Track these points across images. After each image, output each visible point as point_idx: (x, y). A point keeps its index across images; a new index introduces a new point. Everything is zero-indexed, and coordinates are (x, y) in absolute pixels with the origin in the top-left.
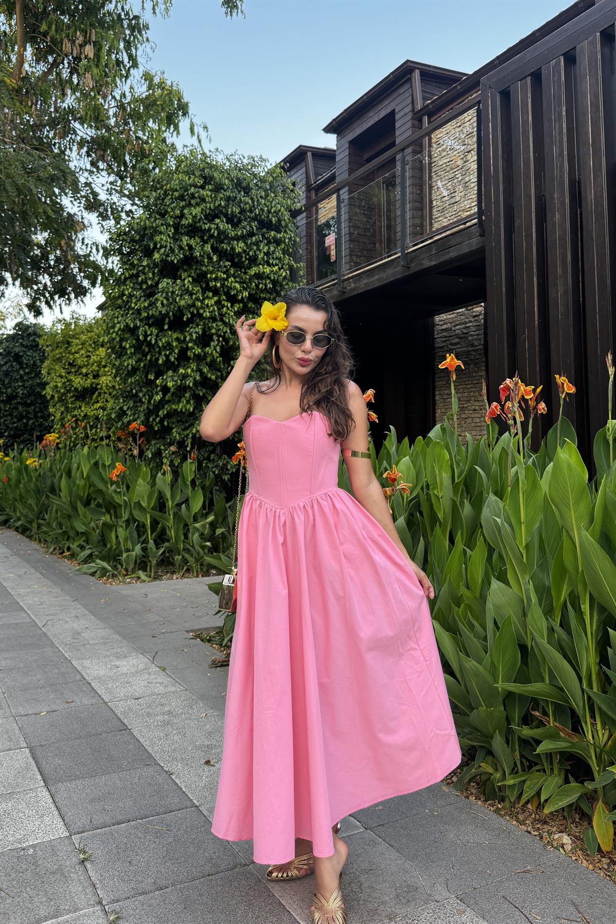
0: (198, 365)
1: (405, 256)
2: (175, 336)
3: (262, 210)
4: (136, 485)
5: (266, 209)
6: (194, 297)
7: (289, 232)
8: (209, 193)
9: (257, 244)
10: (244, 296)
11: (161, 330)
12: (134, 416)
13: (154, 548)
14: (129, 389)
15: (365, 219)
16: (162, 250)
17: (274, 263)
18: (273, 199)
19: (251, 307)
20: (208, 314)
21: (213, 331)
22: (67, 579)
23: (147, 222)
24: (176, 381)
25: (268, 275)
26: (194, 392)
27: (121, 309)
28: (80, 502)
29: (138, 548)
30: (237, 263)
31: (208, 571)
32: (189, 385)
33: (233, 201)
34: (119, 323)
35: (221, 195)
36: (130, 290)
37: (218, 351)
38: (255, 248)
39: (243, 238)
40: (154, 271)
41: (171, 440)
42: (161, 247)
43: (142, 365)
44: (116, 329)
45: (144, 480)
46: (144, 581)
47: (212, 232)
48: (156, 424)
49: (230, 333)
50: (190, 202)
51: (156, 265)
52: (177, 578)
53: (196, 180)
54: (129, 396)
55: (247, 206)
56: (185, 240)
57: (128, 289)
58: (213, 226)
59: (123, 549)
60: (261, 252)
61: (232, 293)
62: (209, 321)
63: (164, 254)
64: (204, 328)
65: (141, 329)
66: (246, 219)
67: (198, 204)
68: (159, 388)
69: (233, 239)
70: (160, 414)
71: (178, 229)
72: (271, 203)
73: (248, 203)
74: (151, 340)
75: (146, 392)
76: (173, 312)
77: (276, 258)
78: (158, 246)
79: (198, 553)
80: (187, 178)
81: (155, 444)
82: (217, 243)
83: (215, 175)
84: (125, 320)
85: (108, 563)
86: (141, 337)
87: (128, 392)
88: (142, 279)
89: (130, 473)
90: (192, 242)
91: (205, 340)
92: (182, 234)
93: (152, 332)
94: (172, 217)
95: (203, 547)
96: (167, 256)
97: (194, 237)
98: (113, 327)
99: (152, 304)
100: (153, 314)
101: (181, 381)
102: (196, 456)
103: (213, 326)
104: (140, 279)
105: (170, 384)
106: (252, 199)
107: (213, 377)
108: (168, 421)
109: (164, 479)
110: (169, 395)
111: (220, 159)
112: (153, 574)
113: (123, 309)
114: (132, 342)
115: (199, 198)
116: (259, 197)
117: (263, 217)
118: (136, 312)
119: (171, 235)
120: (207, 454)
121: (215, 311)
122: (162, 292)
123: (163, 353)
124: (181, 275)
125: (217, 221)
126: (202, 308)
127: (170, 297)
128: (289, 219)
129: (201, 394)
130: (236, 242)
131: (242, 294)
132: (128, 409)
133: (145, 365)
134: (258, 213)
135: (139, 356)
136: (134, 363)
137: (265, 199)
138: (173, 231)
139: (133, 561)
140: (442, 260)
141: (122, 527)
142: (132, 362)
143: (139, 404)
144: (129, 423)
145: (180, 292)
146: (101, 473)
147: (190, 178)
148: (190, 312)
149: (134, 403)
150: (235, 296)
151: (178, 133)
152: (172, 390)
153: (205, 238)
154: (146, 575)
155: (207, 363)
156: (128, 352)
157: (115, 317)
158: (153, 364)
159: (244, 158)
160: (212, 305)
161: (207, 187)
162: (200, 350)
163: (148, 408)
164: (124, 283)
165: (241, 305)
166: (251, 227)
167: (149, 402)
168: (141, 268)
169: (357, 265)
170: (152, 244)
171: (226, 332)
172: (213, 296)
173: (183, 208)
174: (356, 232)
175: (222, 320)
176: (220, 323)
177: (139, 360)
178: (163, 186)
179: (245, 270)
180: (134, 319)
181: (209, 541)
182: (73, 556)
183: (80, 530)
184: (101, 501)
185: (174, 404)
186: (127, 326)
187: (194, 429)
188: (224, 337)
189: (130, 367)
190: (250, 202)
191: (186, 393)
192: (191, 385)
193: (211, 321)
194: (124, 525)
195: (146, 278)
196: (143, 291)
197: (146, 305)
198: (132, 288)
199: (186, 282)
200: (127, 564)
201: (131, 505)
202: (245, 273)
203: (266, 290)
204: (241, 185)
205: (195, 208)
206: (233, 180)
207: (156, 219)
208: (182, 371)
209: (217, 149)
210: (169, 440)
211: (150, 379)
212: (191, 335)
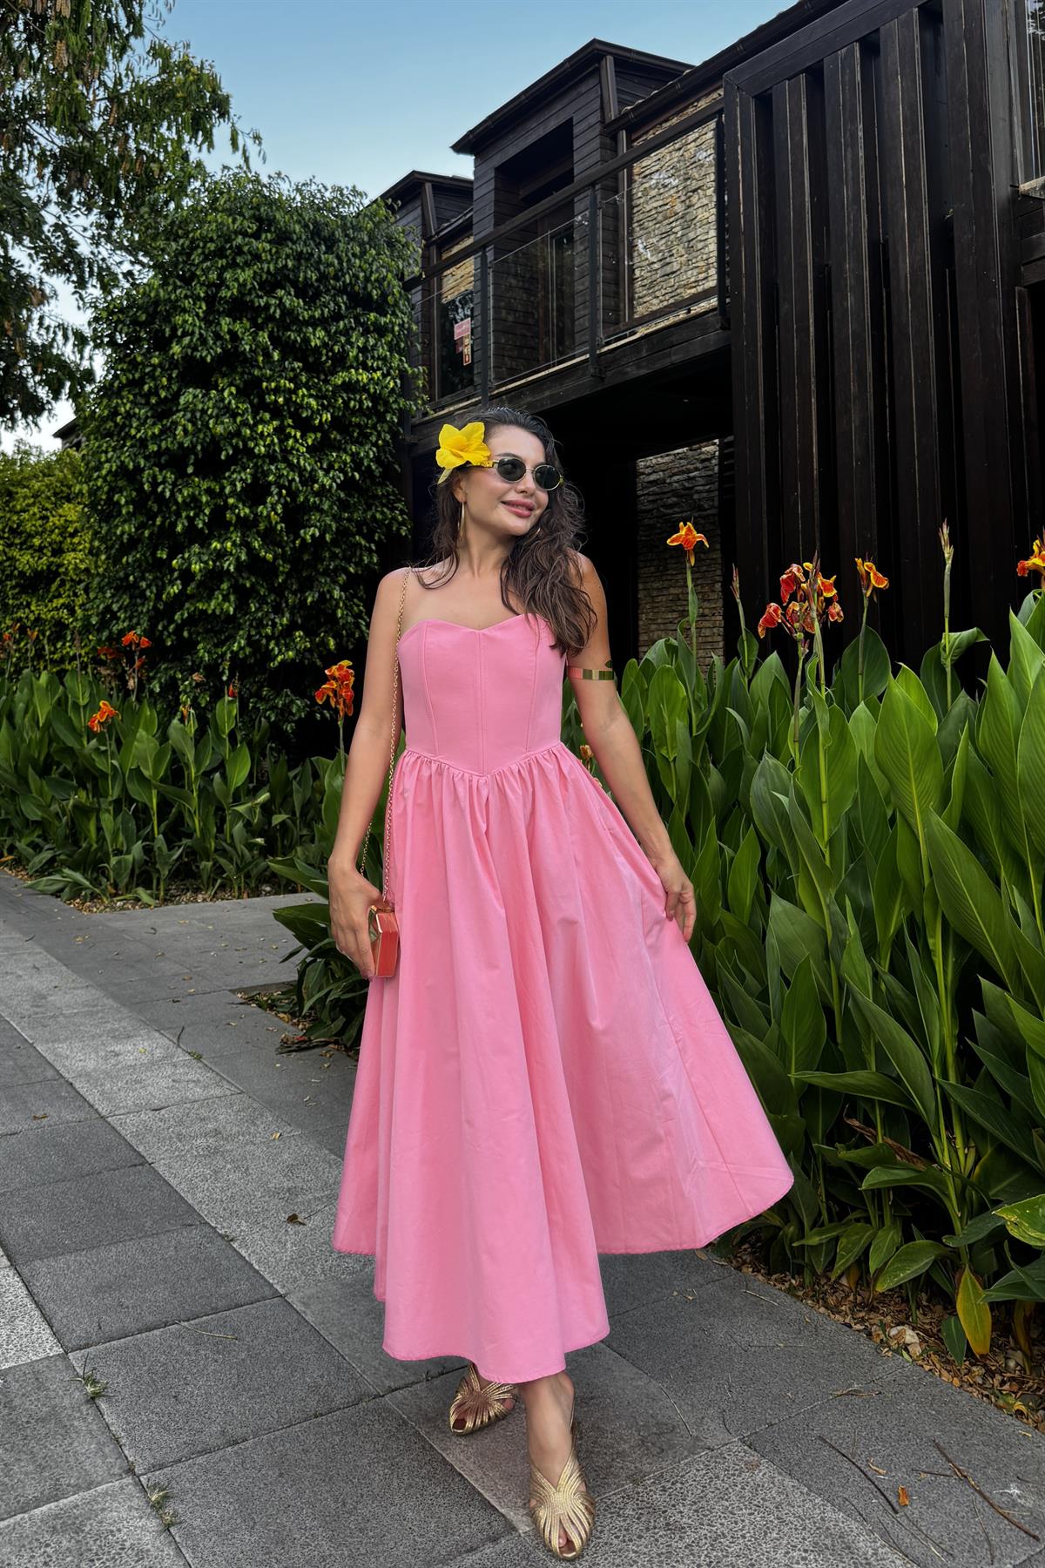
0: (243, 535)
1: (597, 359)
2: (205, 486)
3: (356, 277)
4: (134, 738)
5: (362, 275)
6: (239, 419)
7: (399, 314)
8: (268, 246)
9: (346, 332)
10: (324, 420)
11: (181, 473)
12: (130, 621)
13: (165, 848)
14: (121, 574)
15: (525, 297)
16: (186, 340)
17: (375, 365)
18: (374, 260)
19: (335, 439)
20: (263, 449)
21: (271, 478)
22: (11, 902)
23: (162, 293)
24: (206, 563)
25: (365, 385)
26: (237, 581)
27: (112, 438)
28: (34, 768)
29: (138, 847)
30: (316, 365)
31: (257, 887)
32: (228, 570)
33: (307, 260)
34: (108, 461)
35: (288, 250)
36: (128, 406)
37: (279, 511)
38: (343, 339)
39: (323, 322)
40: (170, 375)
41: (193, 662)
42: (185, 334)
43: (147, 533)
44: (104, 472)
45: (147, 730)
46: (148, 906)
47: (272, 310)
48: (169, 636)
49: (300, 482)
50: (234, 260)
51: (174, 364)
52: (204, 900)
53: (246, 223)
54: (122, 587)
55: (331, 269)
56: (225, 323)
57: (125, 405)
58: (273, 301)
59: (110, 850)
60: (352, 347)
61: (304, 415)
62: (264, 462)
63: (188, 346)
64: (256, 472)
65: (147, 472)
66: (329, 291)
67: (247, 264)
68: (176, 574)
69: (307, 323)
70: (176, 617)
71: (214, 306)
72: (371, 264)
73: (332, 265)
74: (163, 491)
75: (153, 580)
76: (202, 444)
77: (379, 358)
78: (179, 333)
79: (242, 857)
80: (230, 220)
81: (166, 669)
82: (278, 331)
83: (278, 216)
84: (119, 457)
85: (84, 874)
86: (146, 487)
87: (120, 579)
88: (150, 387)
89: (122, 720)
90: (237, 327)
91: (255, 493)
92: (220, 313)
93: (165, 477)
94: (202, 284)
95: (251, 847)
96: (195, 349)
97: (241, 320)
98: (98, 468)
99: (168, 431)
100: (167, 448)
101: (214, 562)
102: (237, 691)
103: (270, 469)
104: (146, 387)
105: (196, 567)
106: (339, 257)
107: (270, 556)
108: (189, 631)
109: (182, 730)
110: (193, 585)
111: (285, 188)
112: (162, 894)
113: (115, 438)
114: (131, 495)
115: (250, 252)
116: (350, 254)
117: (357, 288)
118: (138, 445)
119: (201, 315)
120: (255, 688)
121: (274, 445)
122: (185, 410)
123: (184, 514)
124: (216, 381)
125: (280, 293)
126: (252, 438)
127: (198, 419)
128: (400, 293)
129: (248, 585)
130: (311, 329)
131: (321, 416)
132: (120, 609)
133: (151, 534)
134: (348, 281)
135: (142, 518)
136: (133, 530)
137: (360, 258)
138: (204, 308)
139: (129, 871)
140: (658, 366)
141: (108, 811)
142: (130, 529)
143: (138, 601)
144: (122, 633)
145: (216, 411)
146: (70, 718)
147: (234, 221)
148: (231, 445)
149: (131, 598)
150: (310, 419)
151: (211, 146)
152: (198, 577)
153: (260, 321)
154: (151, 896)
155: (258, 533)
156: (124, 511)
157: (103, 452)
158: (166, 533)
159: (326, 190)
160: (269, 435)
161: (263, 236)
162: (247, 511)
163: (155, 607)
164: (118, 394)
165: (319, 435)
166: (337, 304)
167: (158, 596)
168: (147, 370)
169: (513, 373)
170: (167, 330)
171: (293, 480)
172: (272, 419)
173: (223, 269)
174: (511, 318)
175: (285, 460)
176: (283, 466)
177: (141, 526)
178: (189, 232)
179: (326, 376)
180: (136, 455)
181: (260, 836)
182: (19, 863)
183: (32, 817)
184: (69, 768)
185: (200, 601)
186: (123, 466)
187: (236, 645)
188: (289, 489)
189: (126, 536)
190: (336, 262)
191: (222, 582)
192: (232, 568)
193: (267, 461)
194: (111, 808)
195: (156, 387)
196: (151, 409)
197: (156, 431)
198: (132, 402)
199: (226, 394)
200: (118, 875)
201: (124, 775)
202: (326, 382)
203: (361, 411)
204: (321, 234)
205: (244, 271)
206: (306, 226)
207: (176, 288)
208: (215, 545)
209: (279, 174)
210: (190, 663)
211: (161, 558)
212: (233, 484)
